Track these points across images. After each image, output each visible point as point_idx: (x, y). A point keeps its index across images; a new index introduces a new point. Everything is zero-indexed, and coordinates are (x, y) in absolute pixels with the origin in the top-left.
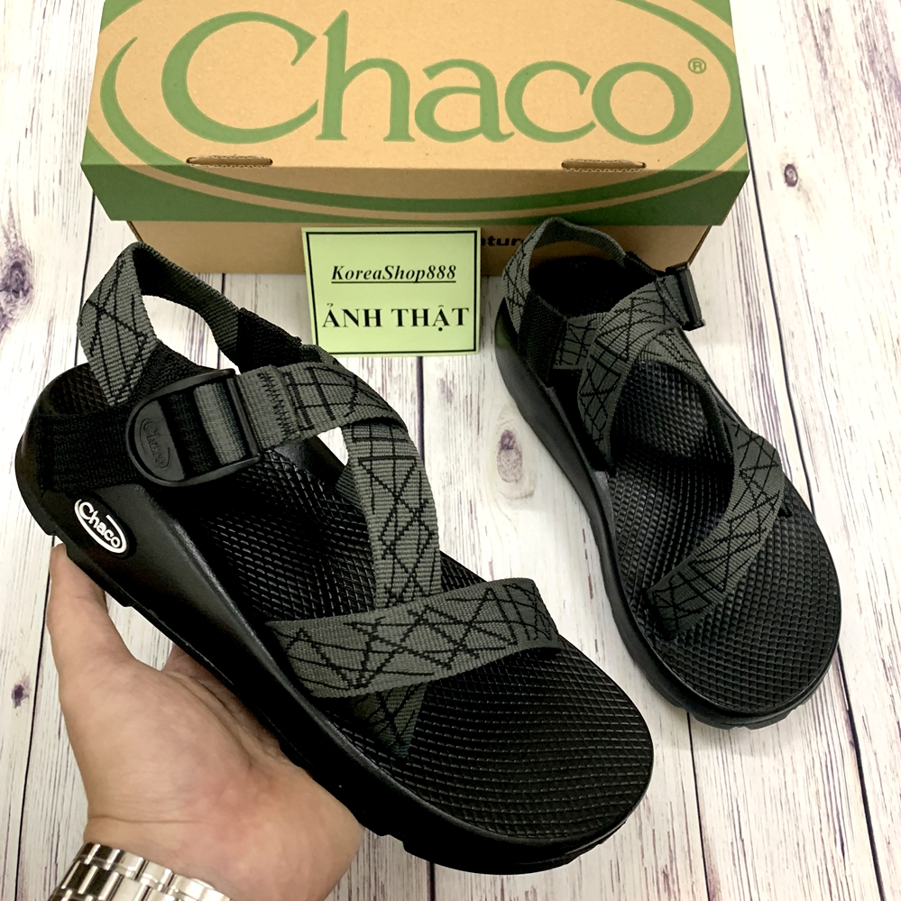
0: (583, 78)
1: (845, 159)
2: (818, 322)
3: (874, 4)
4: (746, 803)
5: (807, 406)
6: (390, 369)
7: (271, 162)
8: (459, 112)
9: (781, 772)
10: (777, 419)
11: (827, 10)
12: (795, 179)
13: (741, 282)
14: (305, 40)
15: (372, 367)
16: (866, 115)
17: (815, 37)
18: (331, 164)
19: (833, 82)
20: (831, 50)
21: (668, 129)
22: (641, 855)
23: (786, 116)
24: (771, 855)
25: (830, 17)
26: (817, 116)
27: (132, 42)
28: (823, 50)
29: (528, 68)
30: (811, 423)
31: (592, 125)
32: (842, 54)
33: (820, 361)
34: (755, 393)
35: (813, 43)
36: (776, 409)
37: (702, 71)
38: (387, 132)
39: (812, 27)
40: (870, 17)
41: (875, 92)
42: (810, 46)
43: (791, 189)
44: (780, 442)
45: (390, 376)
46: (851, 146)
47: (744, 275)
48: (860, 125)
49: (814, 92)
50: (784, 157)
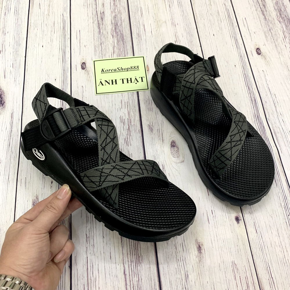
1: (276, 45)
2: (274, 97)
4: (272, 264)
5: (274, 125)
6: (131, 123)
9: (283, 251)
10: (265, 130)
12: (260, 52)
13: (246, 86)
15: (124, 122)
16: (281, 31)
17: (261, 8)
19: (269, 22)
20: (266, 12)
23: (255, 33)
24: (283, 282)
25: (265, 2)
26: (265, 33)
28: (264, 12)
30: (276, 131)
32: (270, 13)
33: (276, 110)
34: (256, 122)
36: (264, 127)
39: (260, 5)
41: (283, 24)
42: (260, 11)
43: (259, 56)
45: (131, 125)
46: (277, 41)
47: (247, 84)
48: (279, 34)
49: (263, 25)
50: (256, 46)
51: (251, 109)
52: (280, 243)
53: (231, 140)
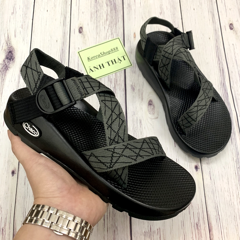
53: (198, 104)
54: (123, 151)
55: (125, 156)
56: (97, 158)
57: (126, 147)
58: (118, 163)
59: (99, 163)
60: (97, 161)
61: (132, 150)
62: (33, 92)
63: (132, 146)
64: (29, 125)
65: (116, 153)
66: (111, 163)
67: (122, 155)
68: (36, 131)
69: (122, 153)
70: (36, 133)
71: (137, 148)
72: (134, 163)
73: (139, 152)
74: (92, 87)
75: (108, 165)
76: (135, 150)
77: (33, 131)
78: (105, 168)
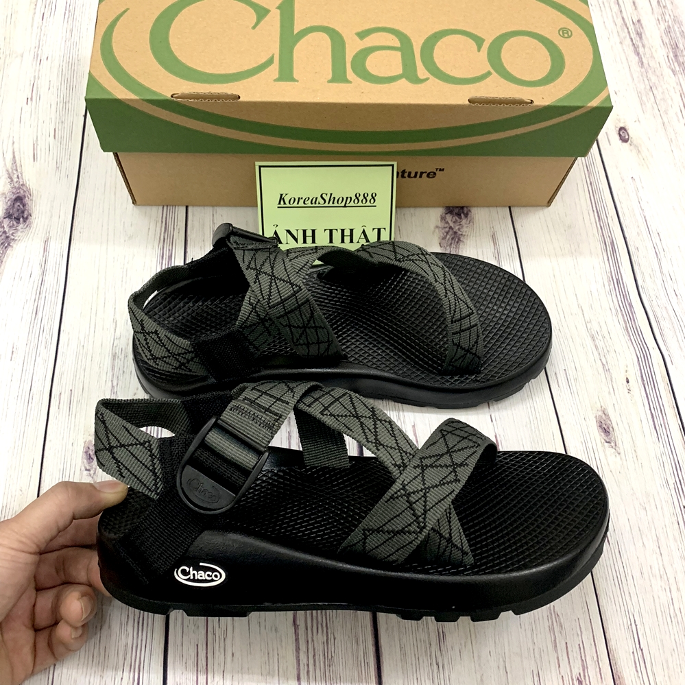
0: (479, 41)
1: (664, 124)
2: (656, 239)
3: (672, 17)
4: (641, 617)
5: (654, 303)
7: (239, 97)
8: (386, 63)
9: (668, 590)
10: (633, 312)
11: (639, 21)
12: (627, 137)
13: (593, 211)
14: (262, 13)
16: (675, 93)
17: (632, 39)
18: (287, 100)
19: (649, 70)
20: (644, 48)
21: (547, 77)
22: (557, 666)
23: (616, 93)
24: (667, 661)
25: (641, 25)
26: (639, 94)
27: (125, 12)
28: (638, 47)
29: (436, 33)
30: (659, 315)
31: (489, 73)
32: (653, 50)
33: (660, 268)
34: (613, 293)
35: (631, 43)
36: (631, 305)
37: (569, 37)
38: (330, 77)
39: (629, 32)
40: (671, 26)
41: (680, 76)
42: (629, 45)
43: (624, 144)
44: (636, 329)
46: (667, 114)
47: (596, 207)
48: (672, 99)
49: (635, 77)
50: (617, 121)
51: (602, 264)
52: (662, 570)
54: (423, 480)
55: (433, 487)
56: (381, 531)
57: (423, 468)
58: (429, 510)
59: (393, 537)
60: (386, 536)
61: (437, 467)
62: (156, 492)
63: (430, 457)
64: (191, 568)
65: (414, 493)
66: (417, 518)
67: (425, 489)
68: (213, 570)
69: (424, 484)
70: (216, 576)
71: (442, 456)
72: (458, 487)
73: (452, 459)
74: (279, 399)
75: (414, 527)
76: (440, 462)
77: (208, 575)
78: (412, 537)
